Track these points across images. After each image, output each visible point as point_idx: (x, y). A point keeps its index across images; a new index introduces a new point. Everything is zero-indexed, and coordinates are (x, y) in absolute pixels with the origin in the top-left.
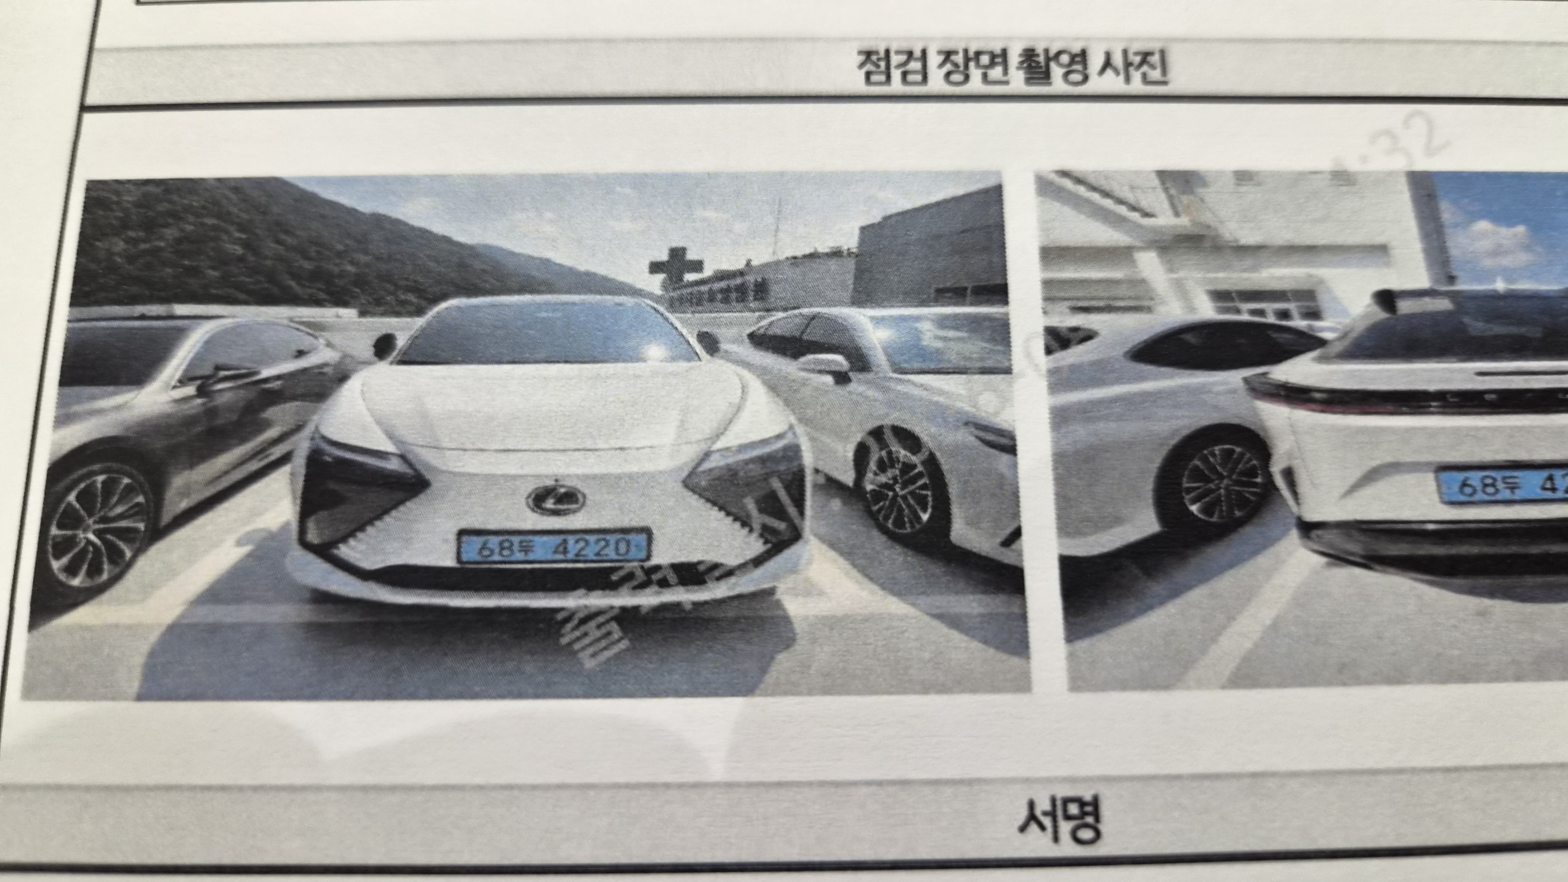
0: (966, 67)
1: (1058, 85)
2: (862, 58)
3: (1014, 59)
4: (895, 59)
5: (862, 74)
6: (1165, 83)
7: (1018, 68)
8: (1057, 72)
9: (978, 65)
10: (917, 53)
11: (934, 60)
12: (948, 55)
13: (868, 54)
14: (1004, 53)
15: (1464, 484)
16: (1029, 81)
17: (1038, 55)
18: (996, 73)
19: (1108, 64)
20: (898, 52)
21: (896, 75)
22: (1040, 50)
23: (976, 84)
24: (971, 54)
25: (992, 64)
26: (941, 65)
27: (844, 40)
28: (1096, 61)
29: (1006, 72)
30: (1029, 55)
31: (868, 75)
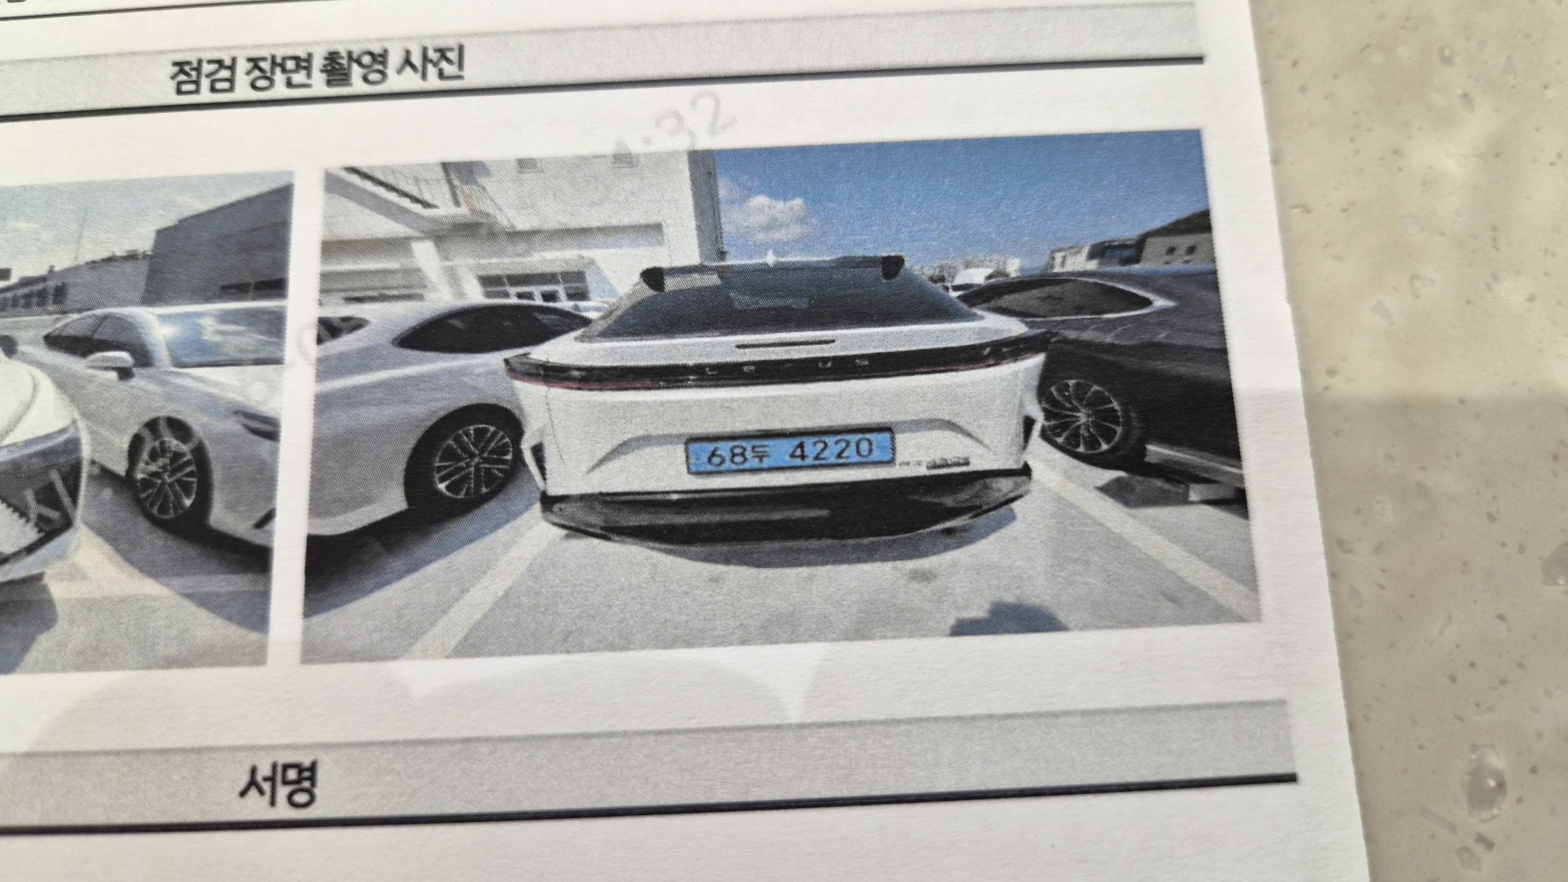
0: (273, 72)
1: (358, 85)
2: (176, 69)
3: (318, 62)
4: (207, 68)
5: (172, 85)
6: (459, 77)
7: (322, 71)
8: (356, 71)
9: (284, 70)
10: (228, 62)
11: (242, 66)
12: (255, 62)
13: (180, 65)
14: (309, 58)
15: (713, 454)
16: (329, 83)
17: (342, 58)
18: (299, 78)
19: (408, 62)
20: (210, 62)
21: (205, 83)
22: (344, 54)
23: (280, 90)
24: (279, 60)
25: (298, 68)
26: (248, 73)
27: (161, 53)
28: (395, 59)
29: (309, 76)
30: (332, 57)
31: (180, 83)
